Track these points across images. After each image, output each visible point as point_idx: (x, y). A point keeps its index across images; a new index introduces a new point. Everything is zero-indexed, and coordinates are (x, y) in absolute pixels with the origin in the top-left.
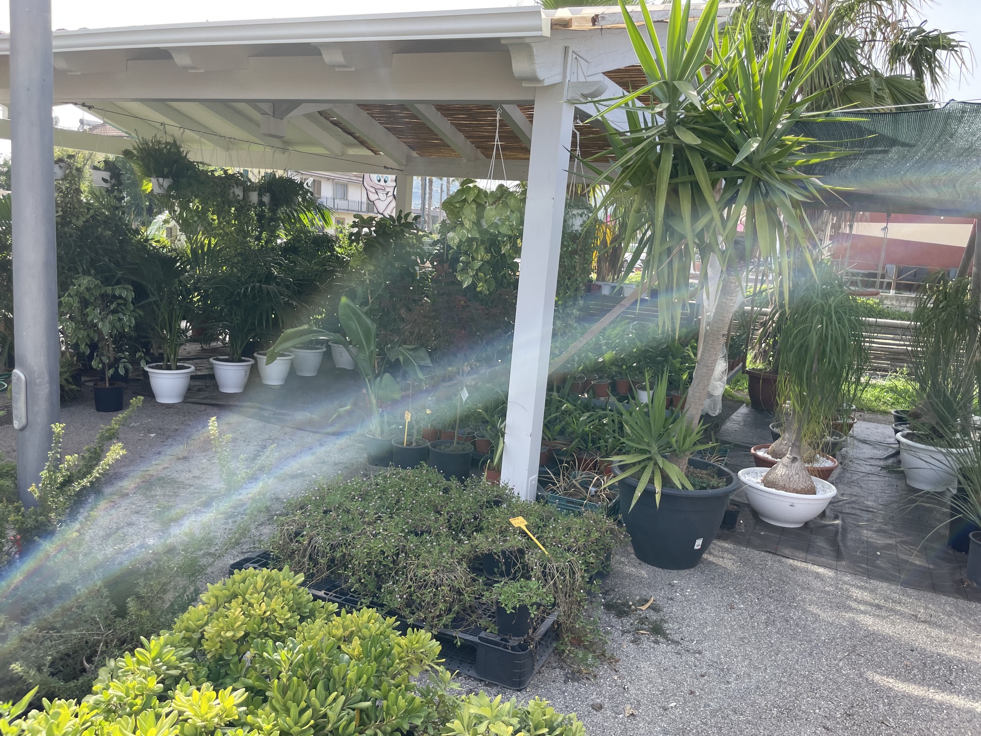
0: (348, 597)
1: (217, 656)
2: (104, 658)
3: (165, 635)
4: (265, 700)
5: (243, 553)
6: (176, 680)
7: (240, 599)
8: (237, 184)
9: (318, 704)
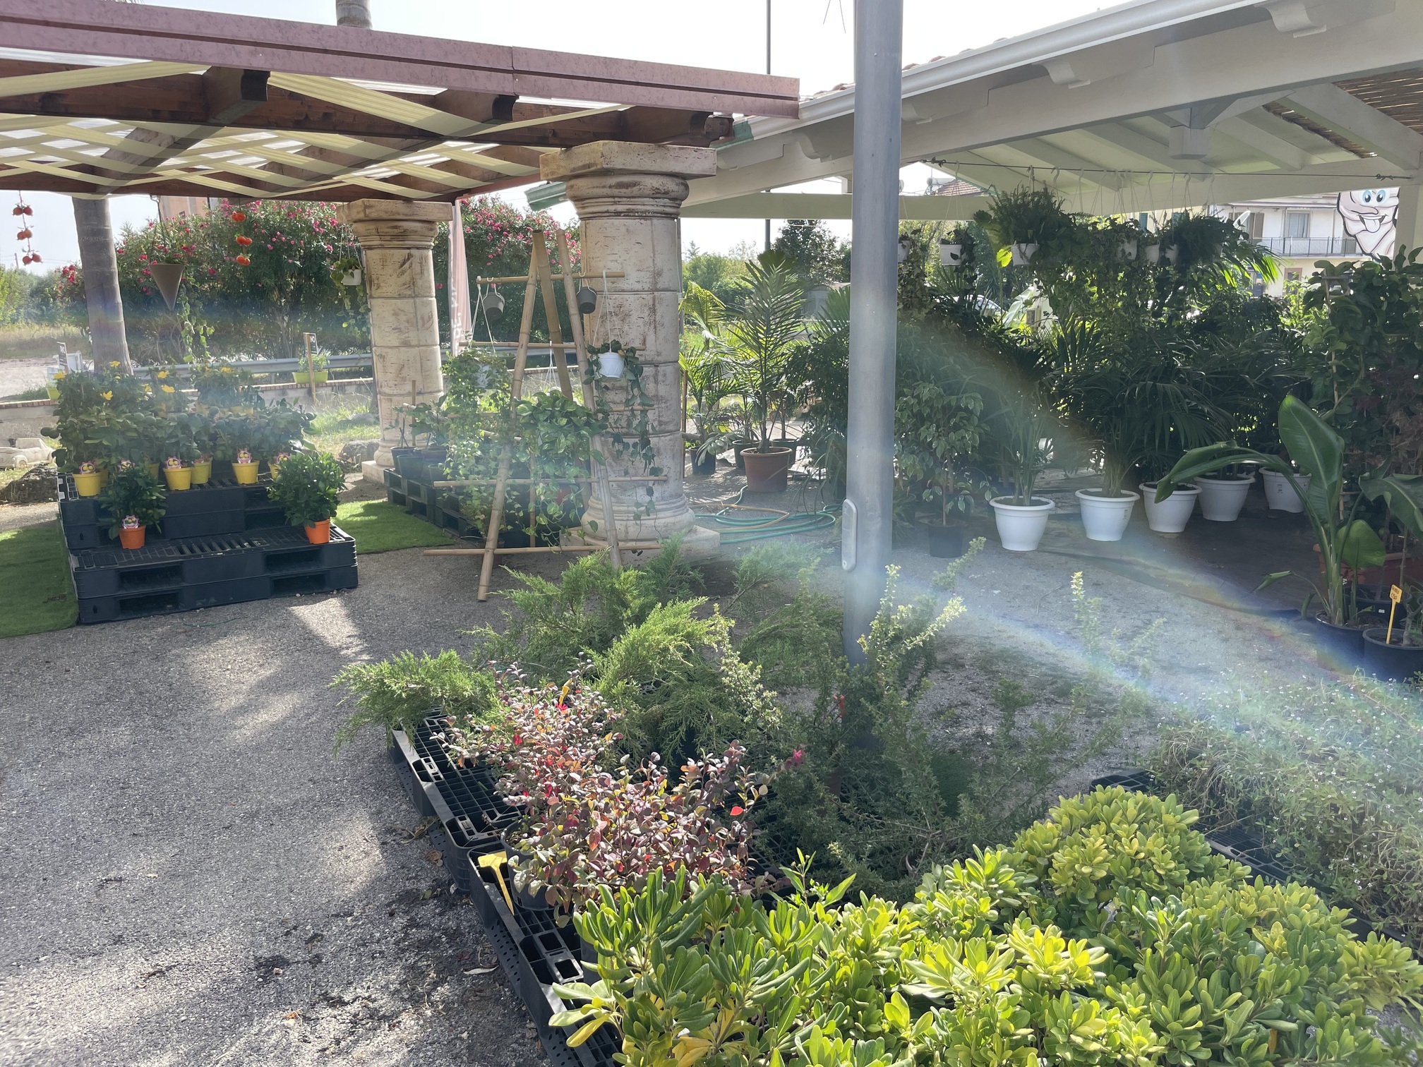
0: (1270, 864)
1: (1069, 896)
2: (930, 863)
3: (1002, 852)
4: (1133, 974)
5: (1110, 768)
6: (1015, 912)
7: (1103, 827)
8: (1128, 237)
9: (1211, 1002)
